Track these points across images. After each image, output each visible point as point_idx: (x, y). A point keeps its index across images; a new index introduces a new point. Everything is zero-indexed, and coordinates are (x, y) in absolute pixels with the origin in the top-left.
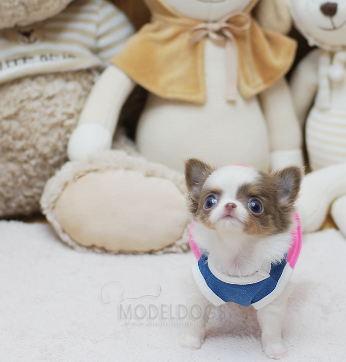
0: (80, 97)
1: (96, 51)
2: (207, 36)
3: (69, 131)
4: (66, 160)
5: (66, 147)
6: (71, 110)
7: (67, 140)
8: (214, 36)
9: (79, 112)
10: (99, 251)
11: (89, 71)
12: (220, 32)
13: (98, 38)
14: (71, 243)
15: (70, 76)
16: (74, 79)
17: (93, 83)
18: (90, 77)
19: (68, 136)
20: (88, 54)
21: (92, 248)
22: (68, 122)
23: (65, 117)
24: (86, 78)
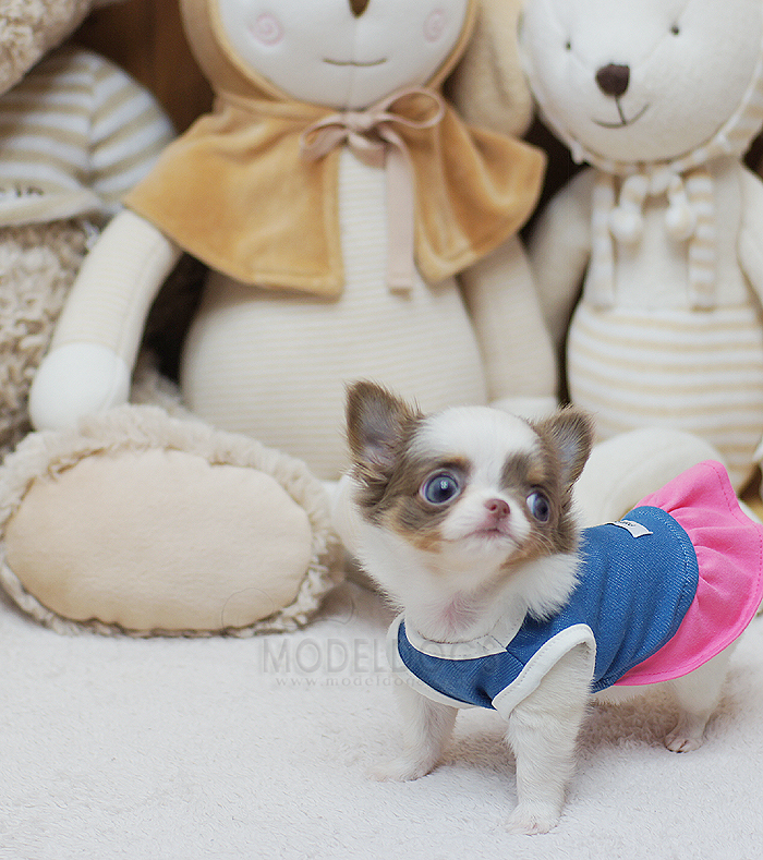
0: (55, 285)
1: (88, 178)
2: (344, 142)
3: (32, 363)
4: (27, 428)
5: (25, 398)
6: (35, 314)
7: (29, 382)
8: (359, 142)
9: (54, 318)
10: (107, 631)
11: (73, 224)
12: (373, 134)
13: (93, 148)
14: (41, 614)
15: (32, 237)
16: (42, 243)
17: (84, 252)
18: (77, 238)
19: (29, 372)
20: (71, 184)
21: (90, 624)
22: (29, 342)
23: (21, 330)
24: (68, 240)
